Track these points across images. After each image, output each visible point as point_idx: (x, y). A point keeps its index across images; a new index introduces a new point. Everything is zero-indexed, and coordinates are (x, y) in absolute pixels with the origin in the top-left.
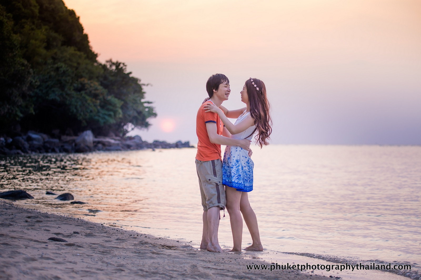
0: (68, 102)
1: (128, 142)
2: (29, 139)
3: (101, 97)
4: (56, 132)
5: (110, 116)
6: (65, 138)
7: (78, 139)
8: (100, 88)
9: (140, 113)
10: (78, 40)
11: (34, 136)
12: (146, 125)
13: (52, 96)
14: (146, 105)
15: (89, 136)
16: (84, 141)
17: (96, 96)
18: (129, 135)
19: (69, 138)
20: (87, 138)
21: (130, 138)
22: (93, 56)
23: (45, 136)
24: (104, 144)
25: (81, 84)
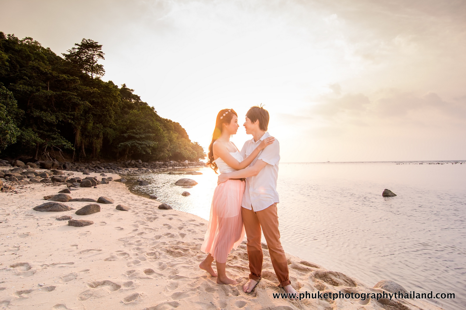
0: (182, 152)
1: (199, 163)
2: (170, 163)
3: (191, 151)
4: (179, 161)
5: (194, 156)
6: (182, 162)
7: (184, 163)
8: (191, 149)
9: (202, 155)
10: (185, 136)
11: (171, 162)
12: (204, 159)
13: (177, 151)
14: (204, 153)
15: (187, 162)
16: (186, 163)
17: (190, 151)
18: (200, 161)
19: (183, 162)
20: (186, 162)
21: (200, 162)
22: (190, 141)
23: (175, 162)
24: (192, 164)
25: (186, 148)
